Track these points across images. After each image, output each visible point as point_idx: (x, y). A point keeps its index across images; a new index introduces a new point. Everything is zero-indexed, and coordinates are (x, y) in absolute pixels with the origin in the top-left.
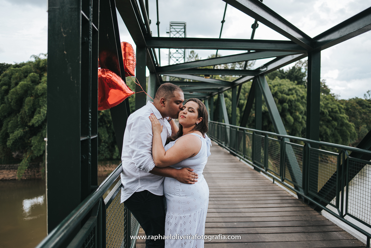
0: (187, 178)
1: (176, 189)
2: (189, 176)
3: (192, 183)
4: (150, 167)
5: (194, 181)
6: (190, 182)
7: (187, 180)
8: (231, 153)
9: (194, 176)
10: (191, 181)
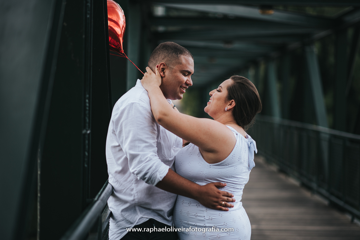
0: (215, 200)
1: (199, 216)
2: (217, 198)
3: (224, 208)
4: (159, 175)
5: (226, 206)
6: (219, 207)
7: (215, 204)
8: (333, 206)
9: (226, 198)
10: (221, 206)
